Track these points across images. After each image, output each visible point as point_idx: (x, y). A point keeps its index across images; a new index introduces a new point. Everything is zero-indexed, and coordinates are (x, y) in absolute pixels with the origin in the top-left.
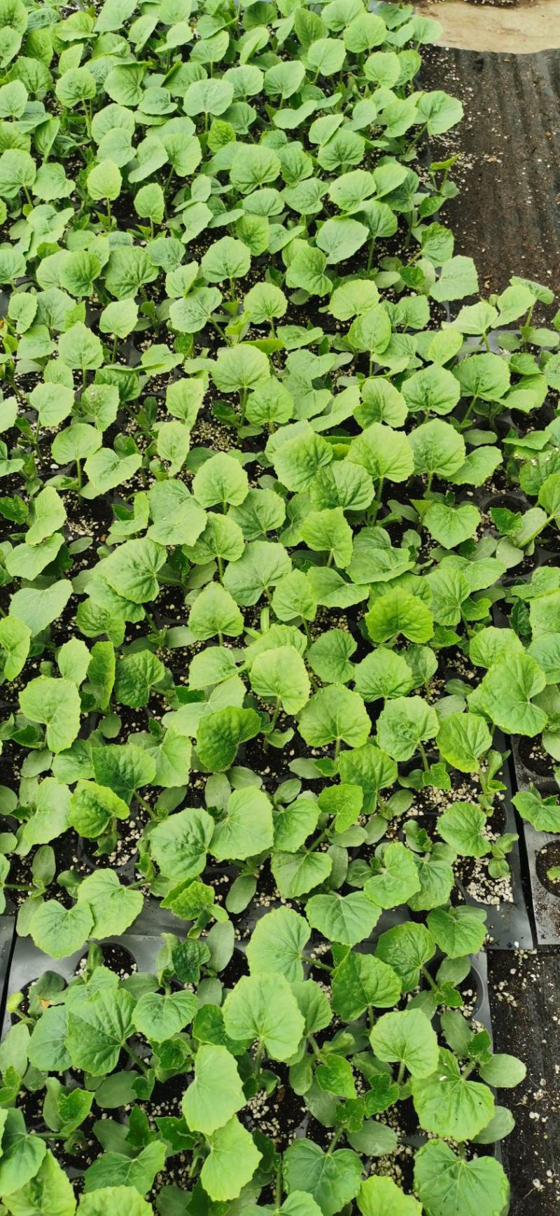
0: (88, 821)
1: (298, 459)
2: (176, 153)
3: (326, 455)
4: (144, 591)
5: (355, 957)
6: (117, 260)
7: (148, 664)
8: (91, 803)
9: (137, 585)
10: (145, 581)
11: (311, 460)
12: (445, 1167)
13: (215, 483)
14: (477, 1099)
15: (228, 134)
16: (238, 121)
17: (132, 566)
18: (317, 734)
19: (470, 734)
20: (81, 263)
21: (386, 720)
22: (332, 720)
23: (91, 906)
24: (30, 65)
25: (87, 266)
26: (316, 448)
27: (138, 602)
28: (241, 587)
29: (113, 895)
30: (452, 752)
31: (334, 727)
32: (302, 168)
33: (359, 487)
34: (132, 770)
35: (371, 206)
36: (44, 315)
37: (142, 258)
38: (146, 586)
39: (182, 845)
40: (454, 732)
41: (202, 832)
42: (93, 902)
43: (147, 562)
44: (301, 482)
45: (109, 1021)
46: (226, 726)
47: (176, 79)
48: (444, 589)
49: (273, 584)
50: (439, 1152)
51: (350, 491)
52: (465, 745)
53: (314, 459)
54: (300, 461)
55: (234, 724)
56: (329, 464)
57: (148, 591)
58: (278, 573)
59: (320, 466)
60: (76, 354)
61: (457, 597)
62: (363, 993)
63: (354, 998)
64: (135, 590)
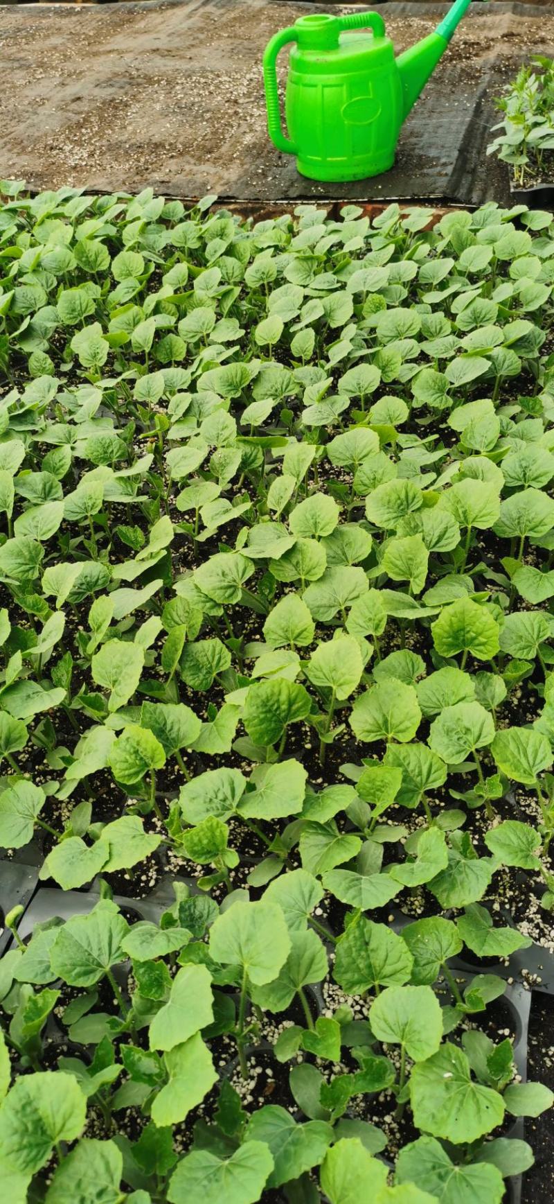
0: (125, 765)
1: (389, 502)
2: (331, 311)
3: (416, 500)
4: (227, 595)
5: (365, 925)
6: (265, 376)
7: (217, 652)
8: (132, 750)
9: (221, 588)
10: (230, 587)
11: (402, 504)
12: (434, 1168)
13: (309, 517)
14: (484, 1102)
15: (381, 304)
16: (391, 298)
17: (221, 574)
18: (368, 727)
19: (530, 751)
20: (234, 373)
21: (440, 725)
22: (384, 715)
23: (110, 844)
24: (230, 261)
25: (239, 376)
26: (407, 493)
27: (219, 602)
28: (318, 603)
29: (134, 837)
30: (508, 764)
31: (386, 722)
32: (441, 329)
33: (445, 532)
34: (179, 729)
35: (499, 352)
36: (196, 410)
37: (288, 376)
38: (229, 591)
39: (211, 800)
40: (512, 746)
41: (233, 790)
42: (113, 842)
43: (236, 574)
44: (389, 520)
45: (99, 943)
46: (275, 698)
47: (345, 270)
48: (522, 628)
49: (348, 604)
50: (429, 1152)
51: (437, 534)
52: (523, 760)
53: (405, 503)
54: (391, 504)
55: (283, 697)
56: (419, 509)
57: (231, 595)
58: (355, 594)
59: (409, 511)
60: (215, 433)
61: (535, 636)
62: (370, 966)
63: (359, 969)
64: (218, 592)
